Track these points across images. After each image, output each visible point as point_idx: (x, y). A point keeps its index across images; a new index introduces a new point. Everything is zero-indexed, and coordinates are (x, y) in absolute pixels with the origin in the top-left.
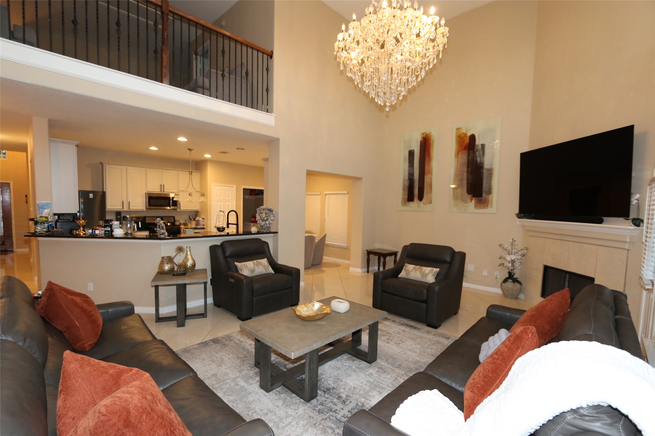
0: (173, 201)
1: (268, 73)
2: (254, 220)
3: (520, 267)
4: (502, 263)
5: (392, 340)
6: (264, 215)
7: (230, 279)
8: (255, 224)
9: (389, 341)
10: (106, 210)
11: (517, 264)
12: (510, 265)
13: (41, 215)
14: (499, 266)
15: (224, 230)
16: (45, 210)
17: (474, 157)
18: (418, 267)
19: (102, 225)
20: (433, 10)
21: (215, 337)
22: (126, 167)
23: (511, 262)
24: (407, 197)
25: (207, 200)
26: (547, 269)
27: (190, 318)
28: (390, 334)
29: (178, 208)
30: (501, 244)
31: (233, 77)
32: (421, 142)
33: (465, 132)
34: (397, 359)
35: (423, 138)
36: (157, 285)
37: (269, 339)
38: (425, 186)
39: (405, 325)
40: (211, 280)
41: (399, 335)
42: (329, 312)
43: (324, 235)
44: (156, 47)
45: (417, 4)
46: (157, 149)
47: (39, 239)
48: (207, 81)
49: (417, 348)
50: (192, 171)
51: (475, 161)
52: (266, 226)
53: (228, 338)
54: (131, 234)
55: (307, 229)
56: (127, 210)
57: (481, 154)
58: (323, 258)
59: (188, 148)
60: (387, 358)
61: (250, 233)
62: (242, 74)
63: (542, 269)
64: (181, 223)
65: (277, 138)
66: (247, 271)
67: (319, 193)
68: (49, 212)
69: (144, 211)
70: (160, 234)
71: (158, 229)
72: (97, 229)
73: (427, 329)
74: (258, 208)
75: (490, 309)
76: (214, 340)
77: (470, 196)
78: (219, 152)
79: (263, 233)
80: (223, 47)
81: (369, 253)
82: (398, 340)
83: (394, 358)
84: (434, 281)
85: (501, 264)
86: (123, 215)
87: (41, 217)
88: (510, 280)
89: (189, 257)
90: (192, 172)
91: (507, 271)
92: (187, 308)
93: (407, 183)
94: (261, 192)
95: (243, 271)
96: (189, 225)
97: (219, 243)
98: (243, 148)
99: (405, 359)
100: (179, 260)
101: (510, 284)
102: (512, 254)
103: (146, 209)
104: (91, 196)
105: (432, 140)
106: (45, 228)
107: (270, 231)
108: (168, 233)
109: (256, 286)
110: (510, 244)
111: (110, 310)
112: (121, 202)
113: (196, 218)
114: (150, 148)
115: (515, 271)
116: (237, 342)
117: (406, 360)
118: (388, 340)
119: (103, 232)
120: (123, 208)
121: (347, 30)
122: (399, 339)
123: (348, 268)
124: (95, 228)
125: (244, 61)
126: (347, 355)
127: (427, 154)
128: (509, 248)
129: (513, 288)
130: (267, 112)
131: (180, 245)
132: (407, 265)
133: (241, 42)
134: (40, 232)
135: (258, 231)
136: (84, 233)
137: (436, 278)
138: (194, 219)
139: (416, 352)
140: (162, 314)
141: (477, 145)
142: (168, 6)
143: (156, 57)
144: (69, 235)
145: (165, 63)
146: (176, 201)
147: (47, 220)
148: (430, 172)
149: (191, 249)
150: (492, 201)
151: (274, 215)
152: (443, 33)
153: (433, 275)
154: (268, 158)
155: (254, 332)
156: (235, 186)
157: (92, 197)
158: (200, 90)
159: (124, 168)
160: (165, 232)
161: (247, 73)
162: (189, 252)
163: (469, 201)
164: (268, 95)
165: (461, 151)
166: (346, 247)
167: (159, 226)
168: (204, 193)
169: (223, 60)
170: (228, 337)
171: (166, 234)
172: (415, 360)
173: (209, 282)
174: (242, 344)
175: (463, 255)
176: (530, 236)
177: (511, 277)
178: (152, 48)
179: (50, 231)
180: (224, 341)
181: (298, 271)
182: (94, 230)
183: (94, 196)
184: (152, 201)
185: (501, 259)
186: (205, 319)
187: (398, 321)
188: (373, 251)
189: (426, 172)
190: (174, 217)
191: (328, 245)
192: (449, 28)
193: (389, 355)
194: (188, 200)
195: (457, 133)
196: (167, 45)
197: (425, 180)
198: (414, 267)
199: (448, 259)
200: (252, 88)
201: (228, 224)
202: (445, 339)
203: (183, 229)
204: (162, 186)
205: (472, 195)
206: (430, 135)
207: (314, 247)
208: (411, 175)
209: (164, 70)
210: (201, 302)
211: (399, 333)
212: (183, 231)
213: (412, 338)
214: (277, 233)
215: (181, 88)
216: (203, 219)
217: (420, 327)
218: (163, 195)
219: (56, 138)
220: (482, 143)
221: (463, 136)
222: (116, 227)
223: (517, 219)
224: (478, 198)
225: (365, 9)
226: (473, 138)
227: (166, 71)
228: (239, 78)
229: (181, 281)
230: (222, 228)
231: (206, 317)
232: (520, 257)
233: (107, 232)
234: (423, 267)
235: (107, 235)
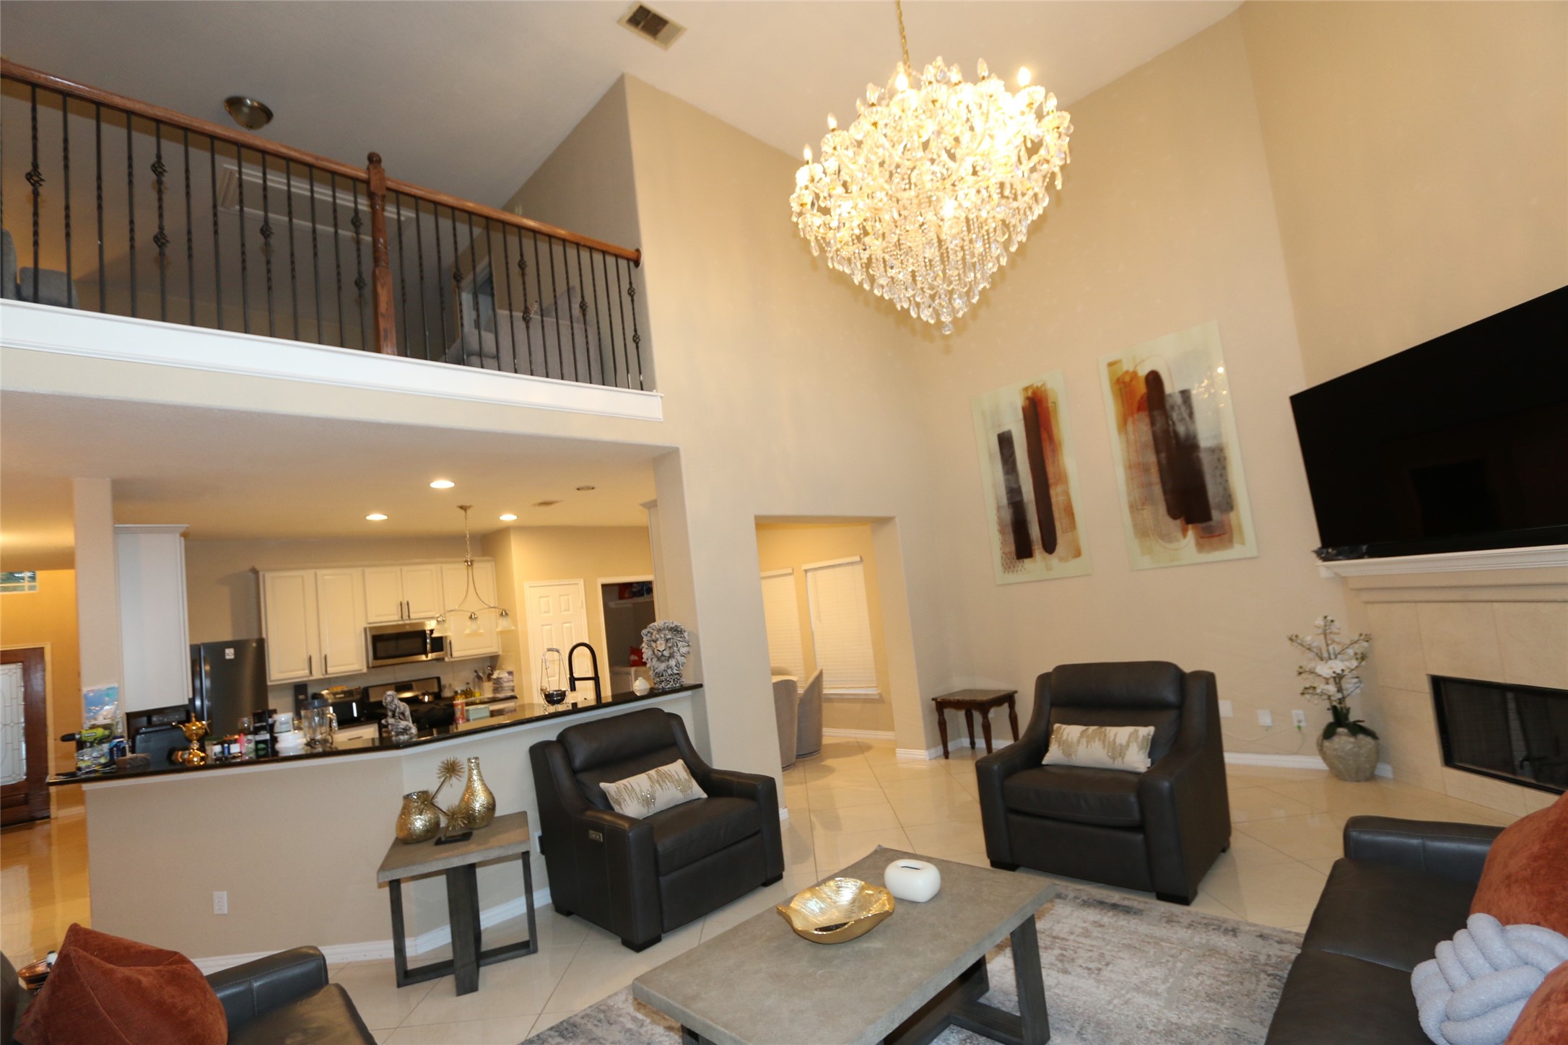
0: (434, 640)
1: (632, 301)
2: (636, 658)
3: (1358, 691)
4: (1307, 686)
5: (1073, 960)
6: (661, 645)
7: (591, 832)
8: (642, 669)
9: (1068, 966)
10: (269, 683)
11: (1348, 684)
12: (1331, 688)
13: (93, 722)
14: (1303, 694)
15: (563, 699)
16: (102, 709)
17: (1168, 425)
18: (1092, 728)
19: (249, 728)
20: (1024, 75)
21: (564, 1017)
22: (313, 571)
23: (1332, 681)
24: (1012, 548)
25: (516, 626)
26: (1439, 685)
27: (493, 959)
28: (1063, 939)
29: (447, 656)
30: (1295, 634)
31: (549, 321)
32: (1024, 410)
33: (1131, 370)
34: (1108, 1027)
35: (1028, 398)
36: (395, 878)
37: (726, 1026)
38: (1056, 515)
39: (1095, 907)
40: (540, 838)
41: (1088, 941)
42: (887, 908)
43: (816, 674)
44: (360, 273)
45: (985, 66)
46: (385, 517)
47: (86, 787)
48: (488, 338)
49: (1156, 978)
50: (473, 558)
51: (1172, 434)
52: (670, 671)
53: (602, 1016)
54: (325, 741)
55: (774, 663)
56: (321, 677)
57: (1185, 415)
58: (824, 733)
59: (460, 504)
60: (1077, 1029)
61: (632, 697)
62: (573, 311)
63: (1426, 687)
64: (456, 693)
65: (673, 448)
66: (635, 802)
67: (790, 571)
68: (115, 712)
69: (364, 674)
70: (398, 734)
71: (391, 721)
72: (235, 741)
73: (1163, 910)
74: (645, 628)
75: (1354, 834)
76: (562, 1028)
77: (1178, 522)
78: (535, 505)
79: (665, 693)
80: (522, 255)
81: (942, 705)
82: (1091, 959)
83: (1099, 1023)
84: (1148, 762)
85: (1306, 688)
86: (311, 691)
87: (93, 727)
88: (1340, 730)
89: (477, 785)
90: (472, 562)
91: (1327, 704)
92: (482, 927)
94: (646, 588)
95: (623, 806)
96: (477, 695)
97: (553, 736)
98: (591, 484)
99: (1134, 1024)
100: (448, 798)
101: (1343, 740)
102: (1330, 659)
103: (368, 667)
104: (230, 654)
105: (1051, 399)
106: (103, 755)
107: (682, 686)
108: (419, 729)
109: (664, 844)
110: (1320, 631)
111: (256, 984)
112: (306, 659)
113: (492, 674)
114: (368, 518)
115: (1349, 703)
116: (630, 1025)
117: (1139, 1027)
118: (1061, 961)
119: (252, 746)
120: (311, 672)
121: (817, 157)
122: (1095, 955)
123: (894, 753)
124: (229, 737)
125: (575, 282)
126: (958, 1032)
127: (1044, 436)
128: (1319, 642)
129: (1356, 750)
130: (642, 389)
131: (450, 757)
132: (1060, 728)
133: (563, 237)
134: (88, 767)
135: (652, 689)
136: (202, 755)
137: (1150, 755)
138: (489, 677)
139: (1157, 994)
140: (416, 958)
141: (1170, 395)
142: (383, 179)
143: (360, 296)
144: (167, 766)
145: (383, 307)
146: (440, 639)
147: (107, 732)
148: (1063, 479)
149: (480, 761)
150: (1240, 526)
151: (688, 642)
152: (1058, 128)
153: (1141, 748)
154: (656, 501)
155: (677, 1005)
156: (581, 582)
157: (232, 657)
158: (475, 359)
159: (308, 574)
160: (411, 724)
161: (583, 307)
162: (475, 772)
163: (1179, 535)
164: (640, 350)
165: (1132, 414)
166: (877, 697)
167: (394, 712)
168: (506, 609)
169: (524, 283)
170: (601, 1011)
171: (414, 730)
172: (1164, 1021)
173: (535, 848)
174: (642, 1031)
175: (1207, 681)
176: (1367, 603)
177: (1340, 719)
178: (349, 276)
179: (114, 763)
180: (590, 1026)
181: (770, 783)
182: (226, 745)
183: (236, 654)
184: (379, 645)
185: (1303, 675)
186: (533, 957)
187: (1071, 895)
188: (952, 698)
189: (1051, 480)
190: (438, 679)
191: (830, 699)
192: (1070, 113)
193: (1082, 1013)
194: (467, 632)
195: (1111, 374)
196: (387, 264)
197: (1054, 500)
198: (1084, 731)
199: (1170, 695)
200: (600, 339)
201: (573, 680)
202: (1228, 937)
203: (460, 707)
204: (404, 607)
205: (1182, 518)
206: (1043, 389)
207: (796, 709)
208: (1014, 494)
209: (383, 324)
210: (517, 907)
211: (1086, 933)
212: (462, 714)
213: (1129, 947)
214: (701, 686)
215: (426, 359)
216: (510, 673)
217: (1141, 906)
218: (408, 629)
219: (131, 523)
220: (1182, 389)
221: (1127, 379)
222: (284, 728)
223: (1320, 563)
224: (1200, 525)
225: (855, 102)
226: (1154, 380)
227: (387, 325)
228: (564, 323)
229: (457, 858)
230: (558, 695)
231: (535, 951)
232: (1355, 663)
233: (262, 746)
234: (1108, 729)
235: (262, 753)
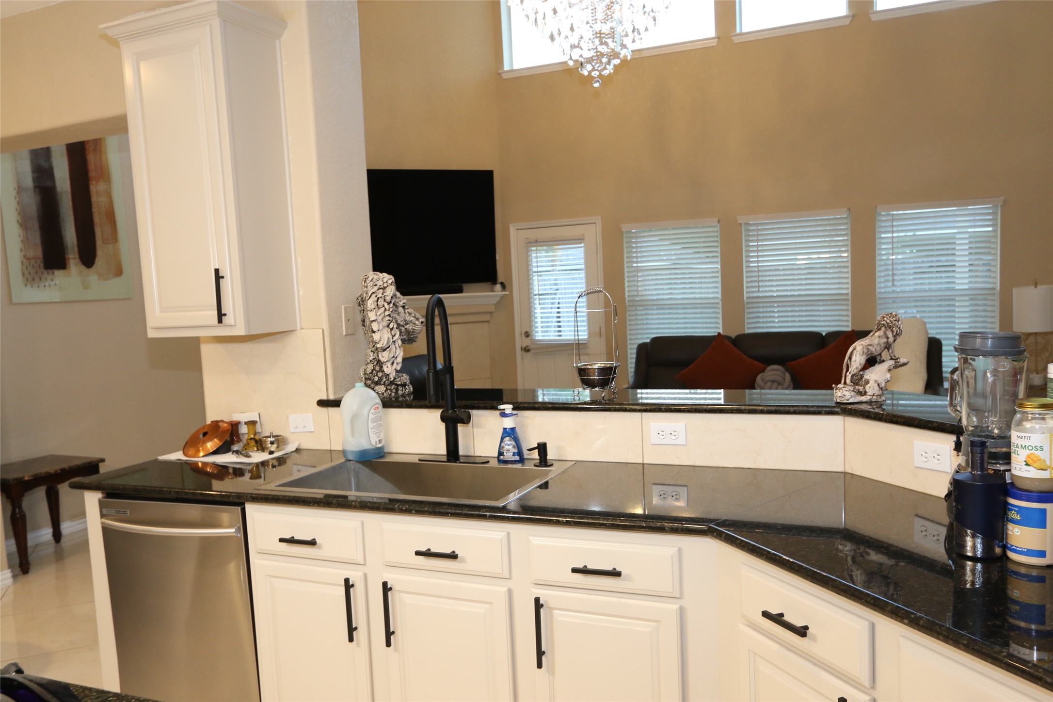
24: (39, 252)
38: (97, 219)
93: (32, 202)
148: (104, 175)
189: (92, 174)
197: (94, 199)
208: (43, 177)
